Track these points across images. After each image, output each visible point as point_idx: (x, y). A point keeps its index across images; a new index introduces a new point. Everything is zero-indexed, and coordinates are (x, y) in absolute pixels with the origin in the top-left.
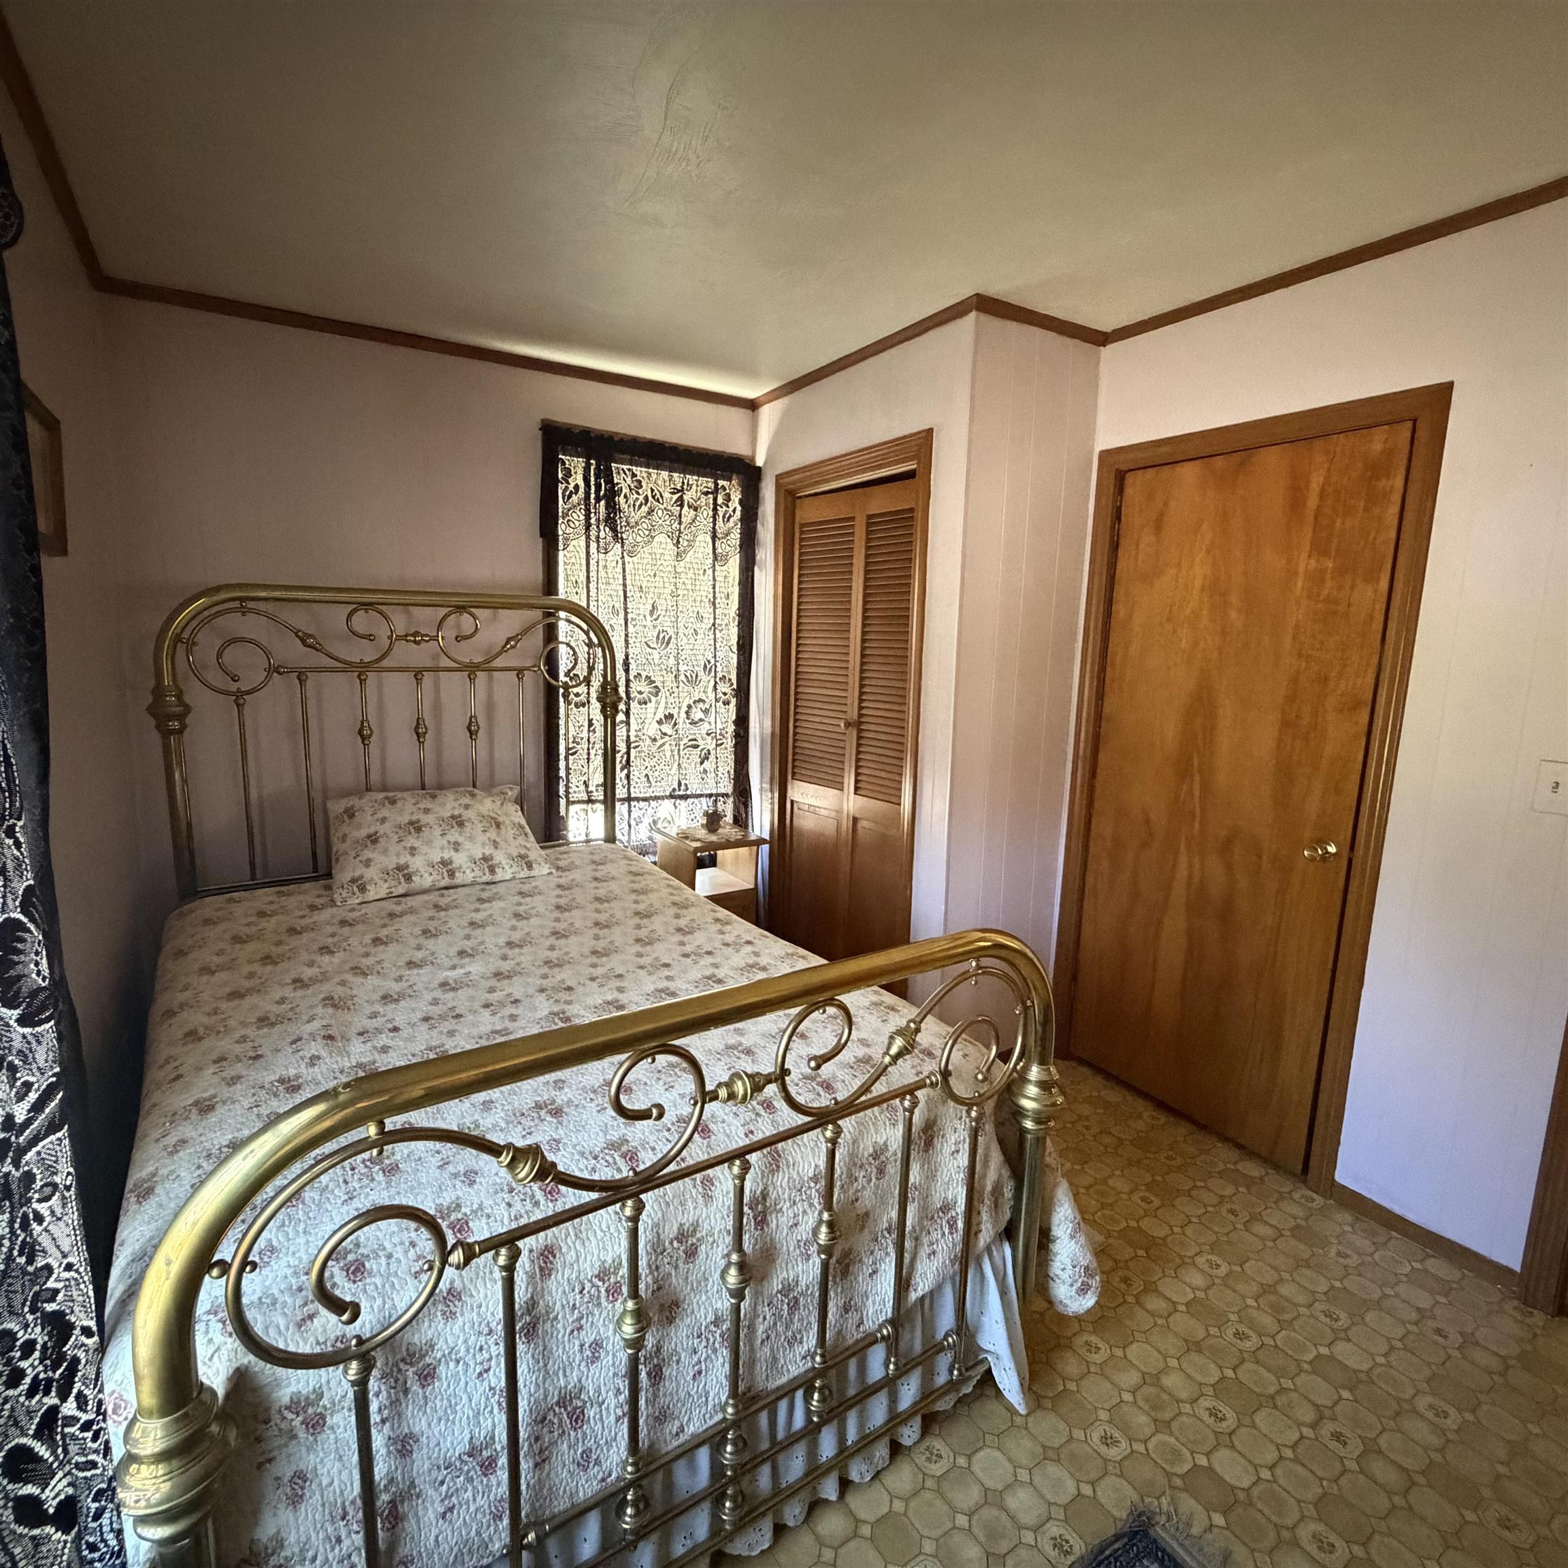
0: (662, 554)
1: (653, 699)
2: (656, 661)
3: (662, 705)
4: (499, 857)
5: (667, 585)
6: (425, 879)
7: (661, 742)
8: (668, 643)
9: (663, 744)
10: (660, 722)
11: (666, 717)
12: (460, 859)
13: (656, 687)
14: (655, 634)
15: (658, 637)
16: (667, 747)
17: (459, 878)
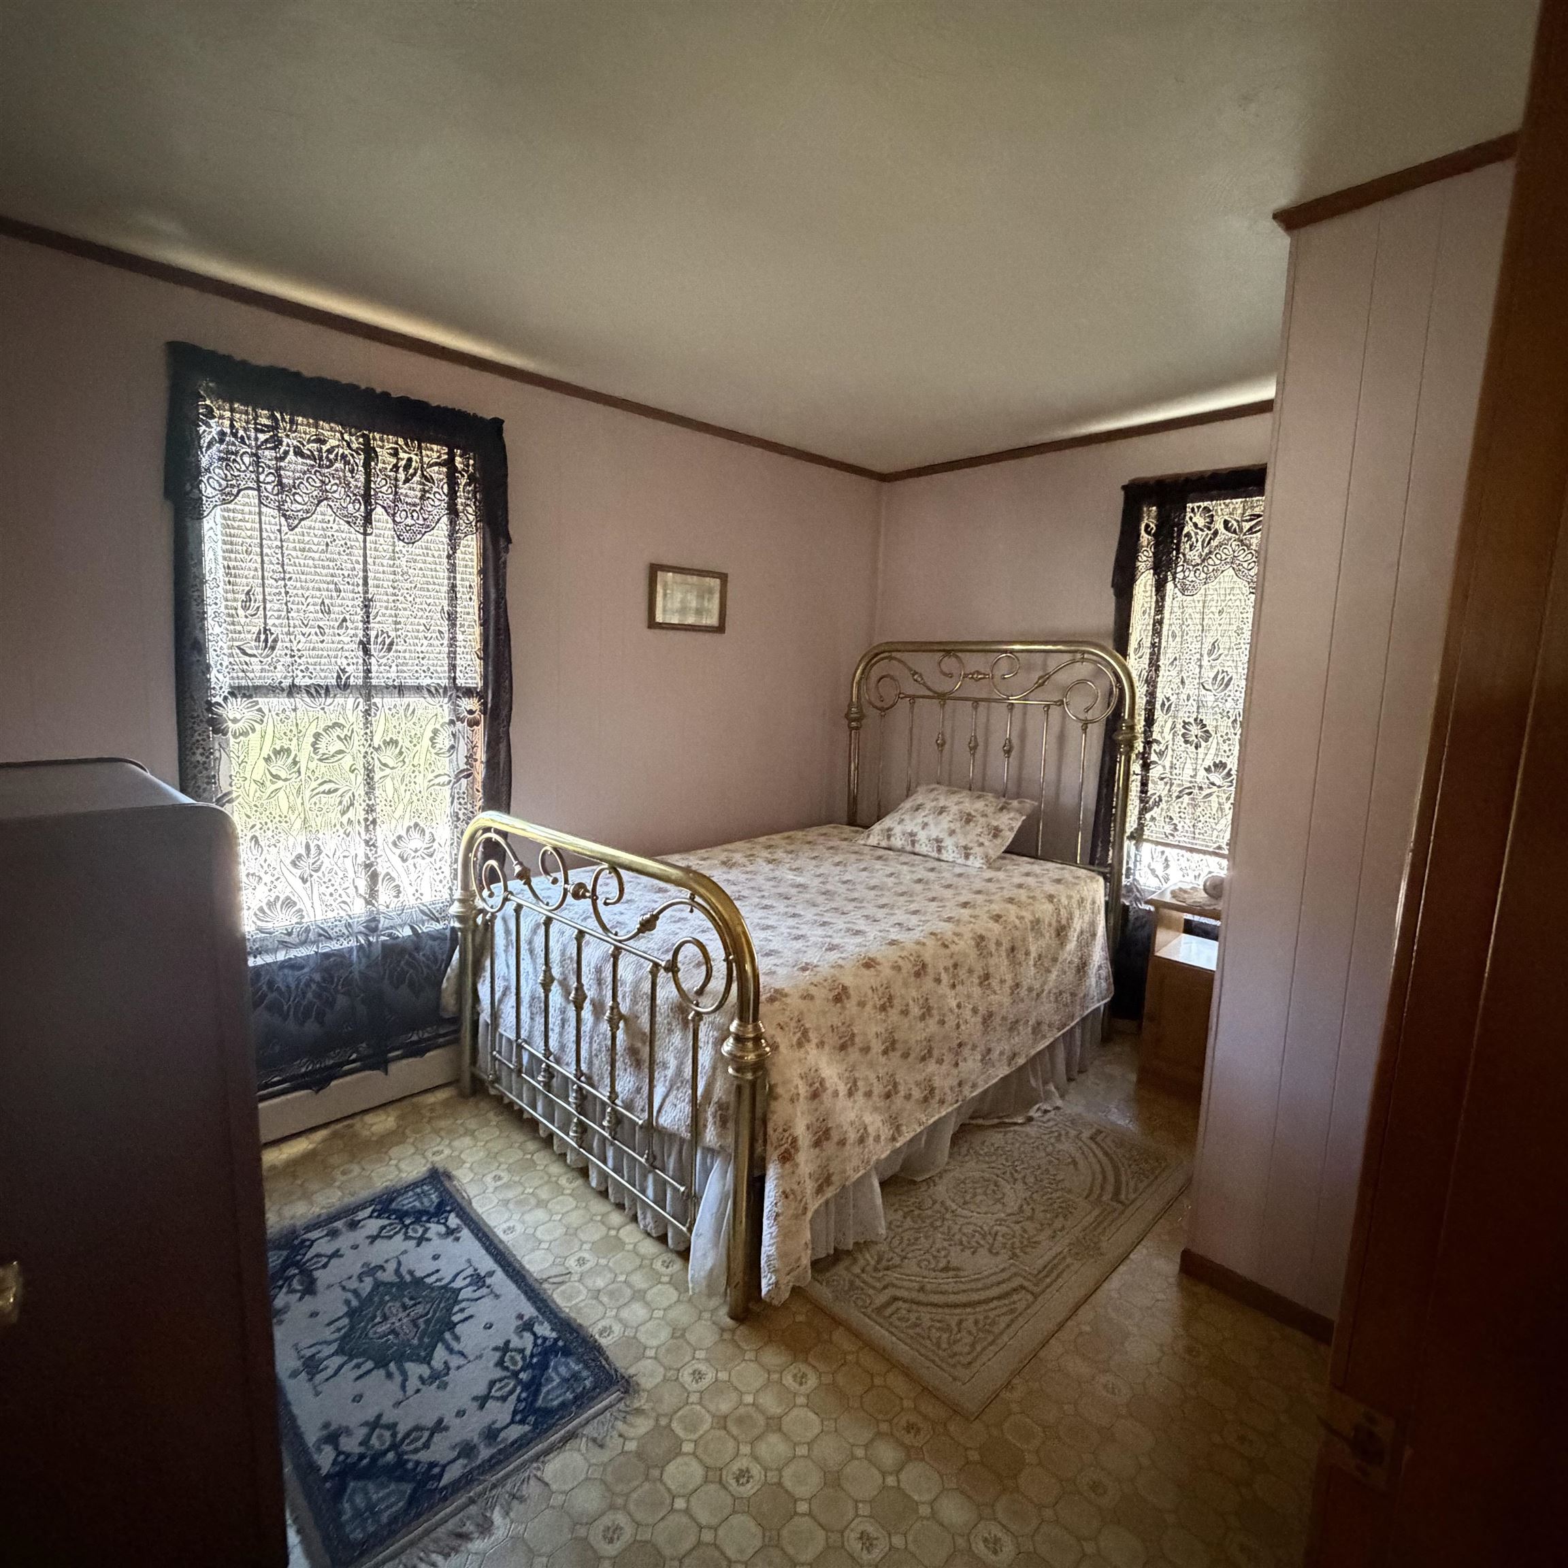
0: (1233, 588)
1: (1203, 744)
2: (1210, 704)
3: (1213, 751)
4: (949, 842)
5: (1233, 621)
6: (897, 842)
7: (1209, 791)
8: (1227, 685)
9: (1210, 795)
10: (1208, 770)
11: (1215, 765)
12: (922, 836)
13: (1207, 731)
14: (1212, 675)
15: (1215, 678)
16: (1213, 798)
17: (944, 856)
